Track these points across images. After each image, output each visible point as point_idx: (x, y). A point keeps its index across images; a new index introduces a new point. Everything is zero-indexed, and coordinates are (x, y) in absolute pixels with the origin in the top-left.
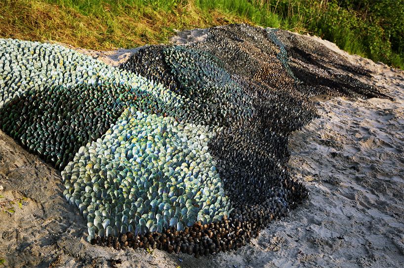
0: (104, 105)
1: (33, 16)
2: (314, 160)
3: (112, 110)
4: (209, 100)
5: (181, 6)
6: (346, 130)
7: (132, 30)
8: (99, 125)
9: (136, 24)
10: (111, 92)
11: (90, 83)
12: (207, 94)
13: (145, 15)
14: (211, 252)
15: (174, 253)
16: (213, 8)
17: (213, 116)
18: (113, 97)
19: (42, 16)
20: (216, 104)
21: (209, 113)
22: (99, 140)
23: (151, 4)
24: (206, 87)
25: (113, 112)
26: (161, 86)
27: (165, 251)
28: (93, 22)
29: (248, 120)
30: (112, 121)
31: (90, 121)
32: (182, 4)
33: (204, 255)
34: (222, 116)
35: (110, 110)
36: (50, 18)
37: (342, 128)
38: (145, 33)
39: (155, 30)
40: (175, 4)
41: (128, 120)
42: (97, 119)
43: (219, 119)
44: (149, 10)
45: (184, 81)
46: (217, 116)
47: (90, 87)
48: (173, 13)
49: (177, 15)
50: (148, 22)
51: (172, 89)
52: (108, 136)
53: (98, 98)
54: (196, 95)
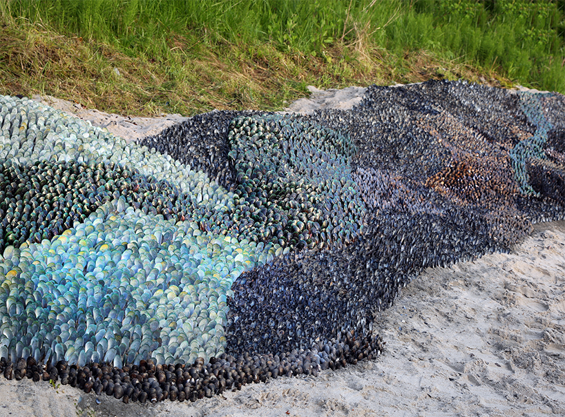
0: (73, 193)
1: (25, 53)
2: (441, 313)
3: (85, 201)
4: (277, 203)
5: (342, 43)
6: (556, 277)
7: (216, 85)
8: (55, 221)
9: (227, 75)
10: (94, 175)
11: (63, 159)
12: (277, 193)
13: (257, 58)
14: (150, 397)
15: (93, 393)
16: (416, 49)
17: (276, 228)
18: (95, 183)
19: (43, 55)
20: (288, 209)
21: (270, 224)
22: (45, 242)
23: (275, 39)
24: (279, 182)
25: (84, 204)
26: (202, 176)
27: (81, 389)
28: (140, 67)
29: (344, 240)
30: (79, 217)
31: (41, 213)
32: (345, 40)
33: (138, 401)
34: (293, 230)
35: (80, 201)
36: (56, 58)
37: (549, 274)
38: (242, 91)
39: (268, 87)
40: (330, 40)
41: (105, 218)
42: (55, 212)
43: (286, 235)
44: (268, 50)
45: (245, 169)
46: (284, 229)
47: (60, 166)
48: (319, 56)
49: (329, 60)
50: (258, 71)
51: (222, 182)
52: (63, 238)
53: (67, 182)
54: (258, 193)
